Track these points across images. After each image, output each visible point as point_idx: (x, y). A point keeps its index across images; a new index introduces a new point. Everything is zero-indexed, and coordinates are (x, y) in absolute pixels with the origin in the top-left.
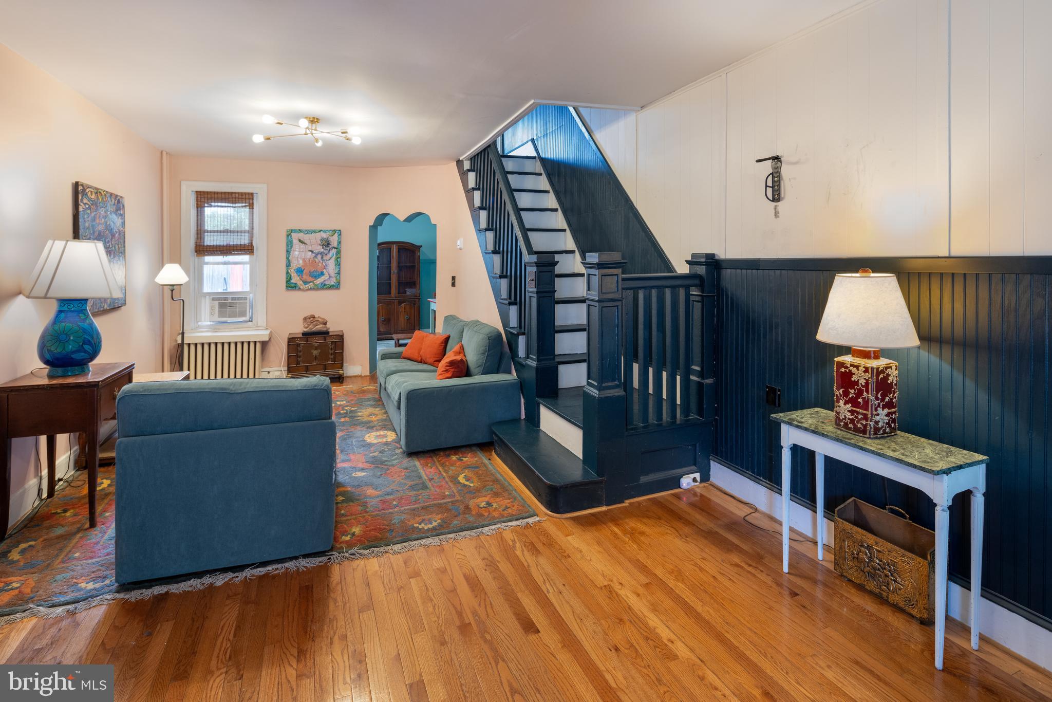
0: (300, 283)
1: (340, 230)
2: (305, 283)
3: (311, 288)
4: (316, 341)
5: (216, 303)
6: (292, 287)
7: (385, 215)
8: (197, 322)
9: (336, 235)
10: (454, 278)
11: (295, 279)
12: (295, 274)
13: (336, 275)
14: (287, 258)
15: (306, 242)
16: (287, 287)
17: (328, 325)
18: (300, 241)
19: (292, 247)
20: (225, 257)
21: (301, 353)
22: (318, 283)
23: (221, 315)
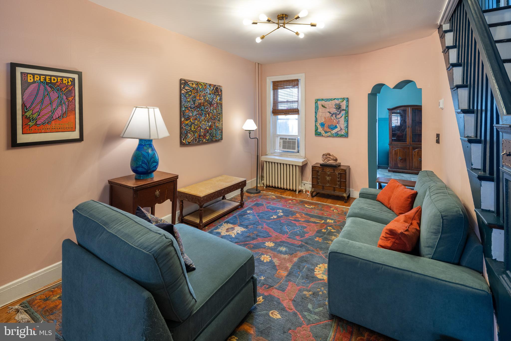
0: (323, 132)
1: (348, 98)
2: (326, 132)
3: (329, 136)
4: (328, 171)
5: (282, 140)
6: (319, 135)
7: (381, 85)
8: (274, 150)
9: (345, 101)
10: (438, 136)
11: (320, 130)
12: (320, 127)
13: (345, 128)
14: (316, 117)
15: (326, 106)
16: (315, 134)
17: (338, 161)
18: (323, 106)
19: (318, 110)
20: (286, 116)
21: (320, 177)
22: (334, 132)
23: (284, 147)
